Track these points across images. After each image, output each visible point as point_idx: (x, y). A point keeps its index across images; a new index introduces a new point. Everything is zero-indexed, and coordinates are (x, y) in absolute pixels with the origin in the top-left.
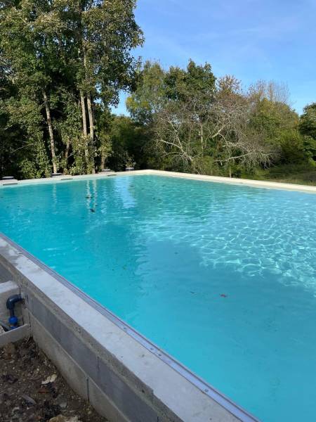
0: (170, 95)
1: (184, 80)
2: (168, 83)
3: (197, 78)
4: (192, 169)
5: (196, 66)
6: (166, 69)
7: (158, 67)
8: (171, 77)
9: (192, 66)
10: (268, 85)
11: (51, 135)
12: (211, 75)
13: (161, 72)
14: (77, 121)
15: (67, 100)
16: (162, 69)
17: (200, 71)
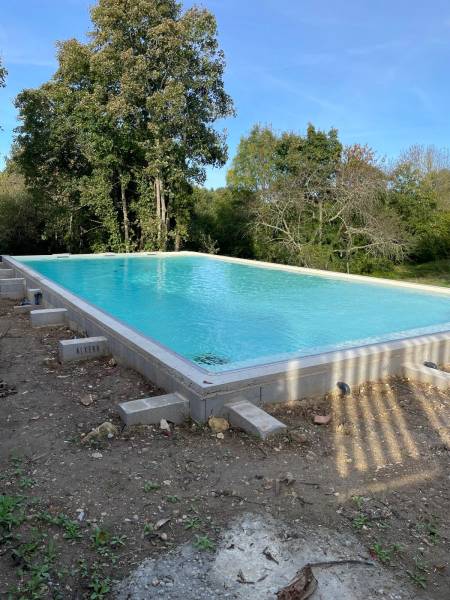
0: (281, 167)
1: (300, 149)
2: (279, 153)
3: (316, 147)
4: (298, 261)
5: (316, 131)
6: (278, 135)
7: (269, 133)
8: (283, 146)
9: (311, 131)
10: (425, 151)
11: (125, 215)
12: (336, 143)
13: (272, 139)
14: (150, 201)
15: (140, 179)
16: (274, 135)
17: (321, 137)
